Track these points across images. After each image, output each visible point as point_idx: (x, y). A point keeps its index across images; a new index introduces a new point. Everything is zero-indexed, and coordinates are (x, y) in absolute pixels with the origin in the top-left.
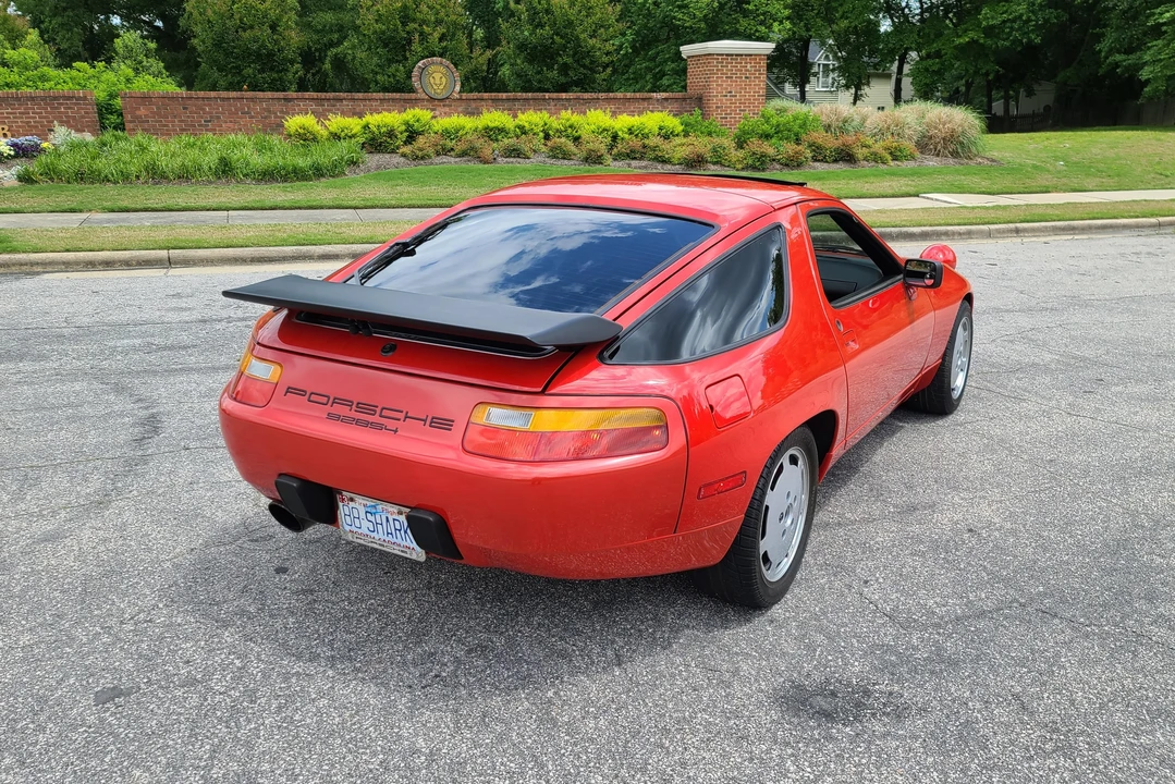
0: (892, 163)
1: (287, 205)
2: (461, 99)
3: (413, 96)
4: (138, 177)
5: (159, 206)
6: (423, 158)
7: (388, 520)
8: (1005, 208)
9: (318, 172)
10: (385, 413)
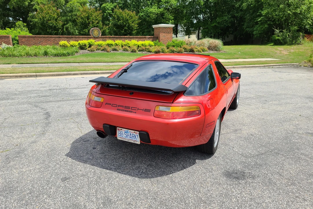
0: (202, 52)
1: (62, 62)
2: (101, 37)
3: (90, 36)
4: (24, 56)
5: (30, 62)
6: (93, 51)
7: (131, 134)
8: (230, 62)
9: (69, 54)
10: (132, 108)
